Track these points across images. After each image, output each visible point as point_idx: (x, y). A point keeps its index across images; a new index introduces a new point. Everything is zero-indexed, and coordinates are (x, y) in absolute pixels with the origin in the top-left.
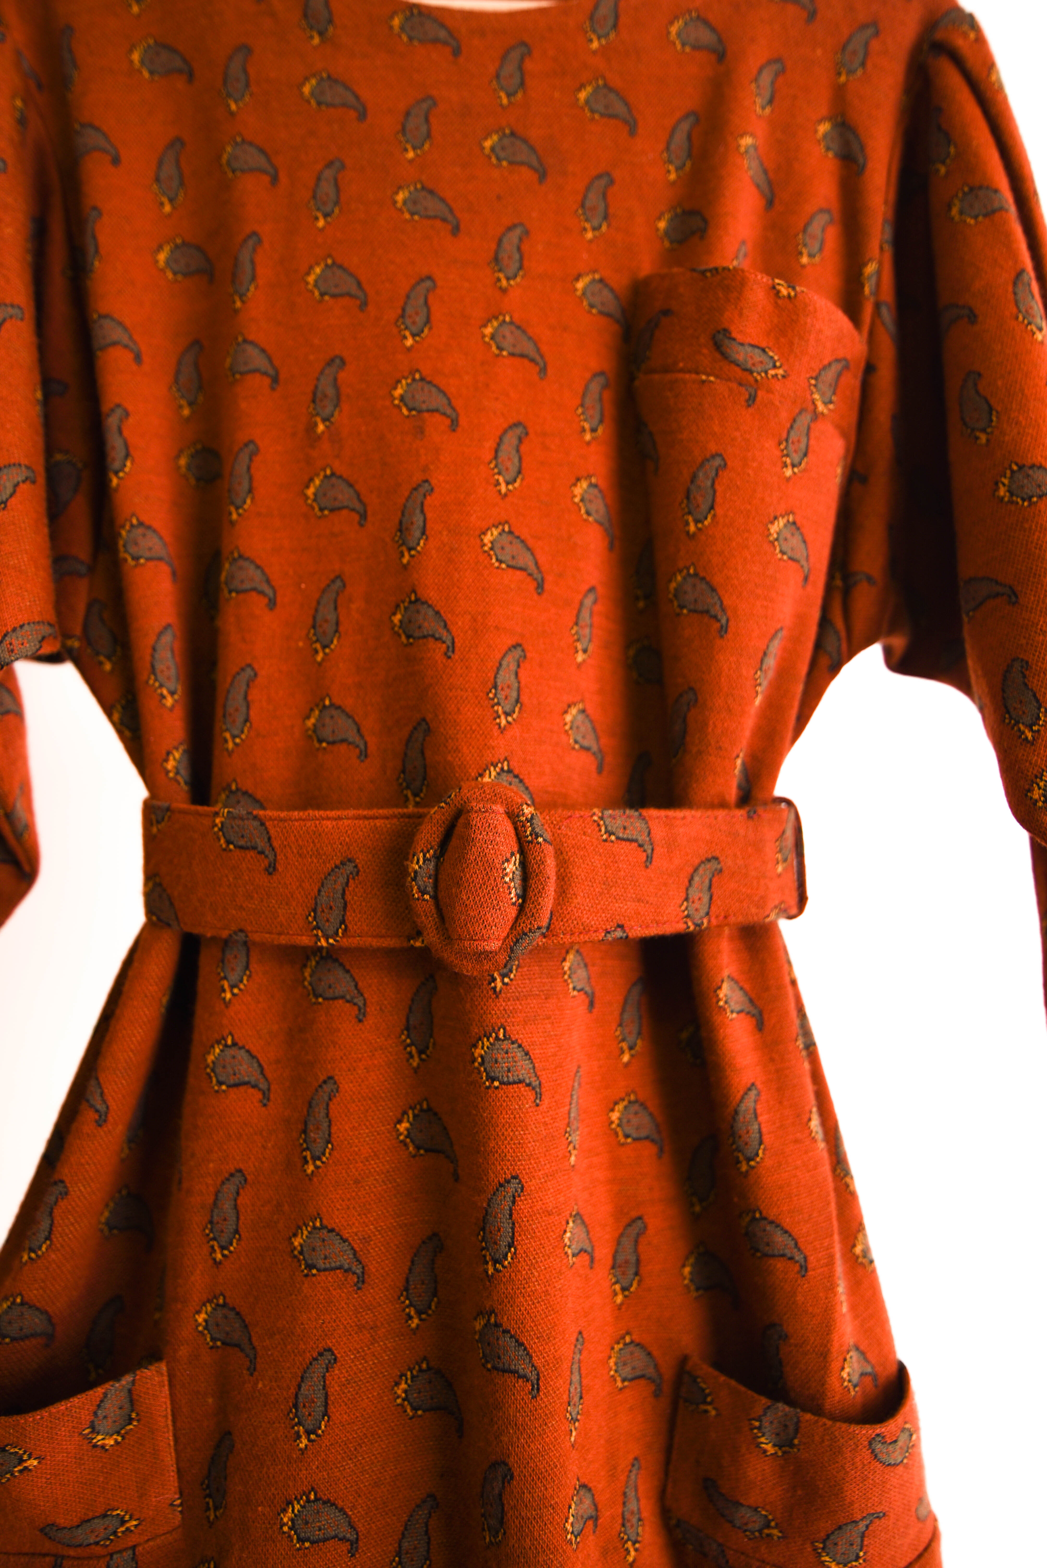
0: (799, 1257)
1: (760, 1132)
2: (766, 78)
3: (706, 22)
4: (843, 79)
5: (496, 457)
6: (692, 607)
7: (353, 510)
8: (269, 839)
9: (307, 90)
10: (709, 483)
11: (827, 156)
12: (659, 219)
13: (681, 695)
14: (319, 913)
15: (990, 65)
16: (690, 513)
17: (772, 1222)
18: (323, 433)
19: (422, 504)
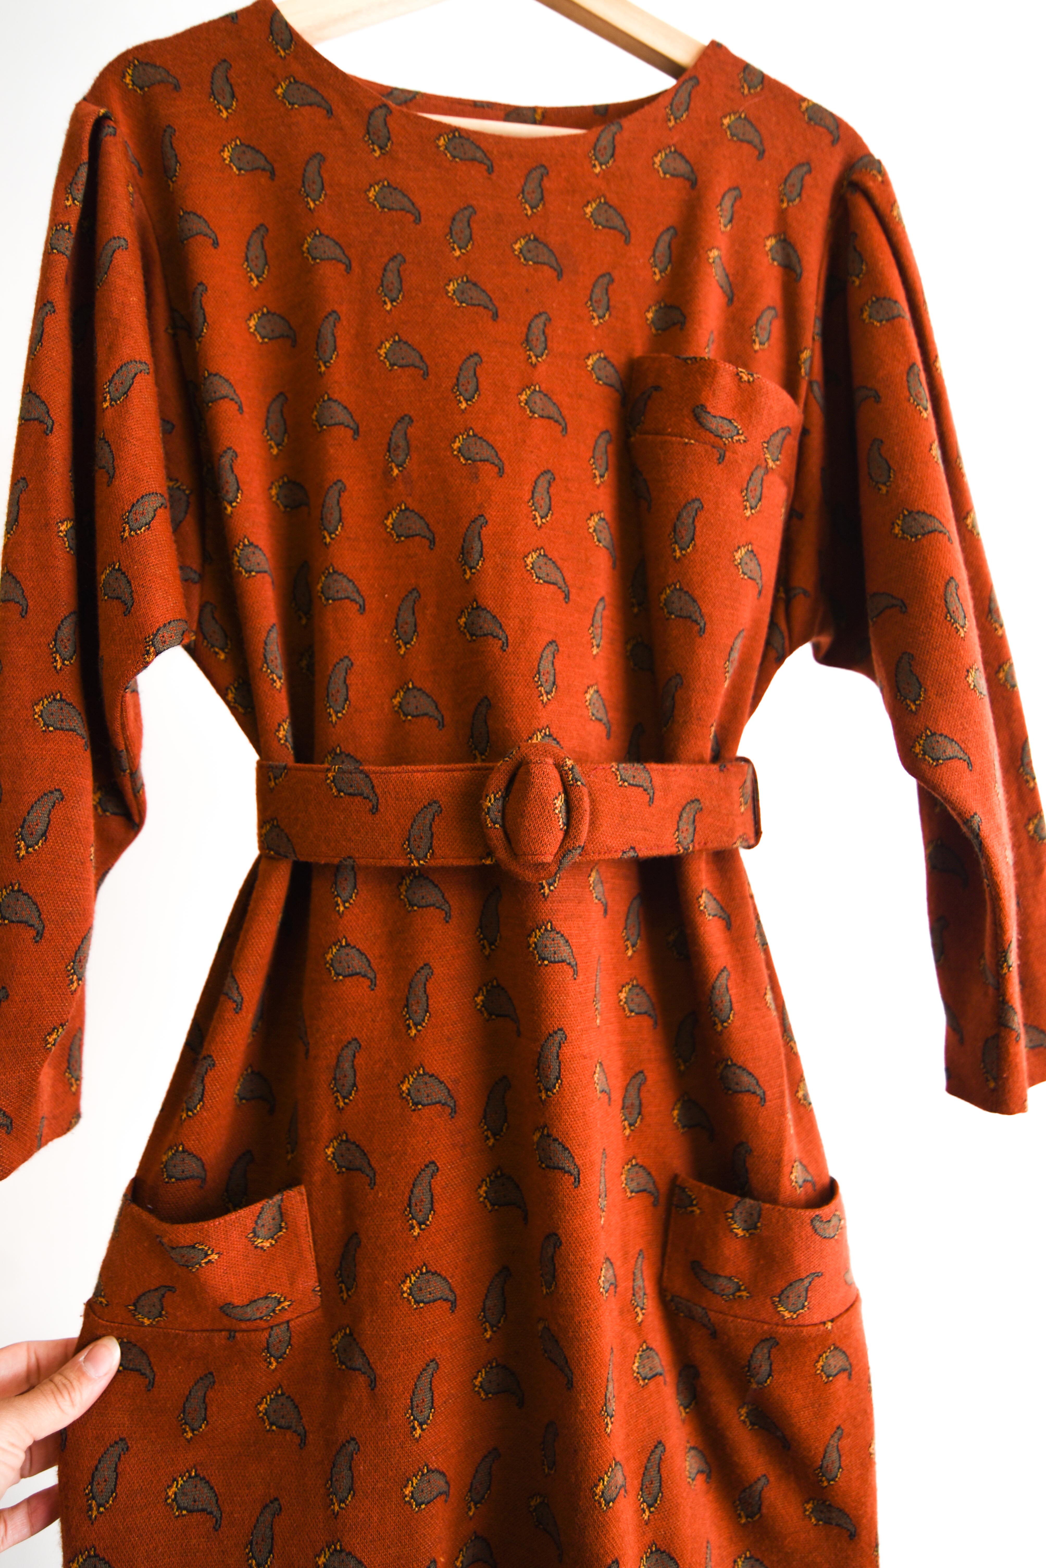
0: (759, 1092)
1: (731, 1002)
2: (727, 203)
3: (681, 155)
4: (785, 205)
5: (532, 498)
6: (679, 613)
7: (424, 537)
8: (373, 787)
9: (371, 194)
10: (691, 520)
11: (772, 264)
12: (648, 311)
13: (670, 680)
14: (412, 842)
15: (892, 202)
16: (676, 542)
17: (740, 1067)
18: (397, 475)
19: (479, 533)
